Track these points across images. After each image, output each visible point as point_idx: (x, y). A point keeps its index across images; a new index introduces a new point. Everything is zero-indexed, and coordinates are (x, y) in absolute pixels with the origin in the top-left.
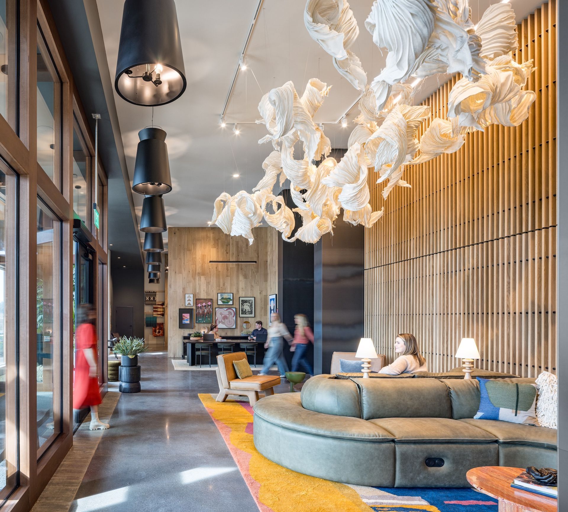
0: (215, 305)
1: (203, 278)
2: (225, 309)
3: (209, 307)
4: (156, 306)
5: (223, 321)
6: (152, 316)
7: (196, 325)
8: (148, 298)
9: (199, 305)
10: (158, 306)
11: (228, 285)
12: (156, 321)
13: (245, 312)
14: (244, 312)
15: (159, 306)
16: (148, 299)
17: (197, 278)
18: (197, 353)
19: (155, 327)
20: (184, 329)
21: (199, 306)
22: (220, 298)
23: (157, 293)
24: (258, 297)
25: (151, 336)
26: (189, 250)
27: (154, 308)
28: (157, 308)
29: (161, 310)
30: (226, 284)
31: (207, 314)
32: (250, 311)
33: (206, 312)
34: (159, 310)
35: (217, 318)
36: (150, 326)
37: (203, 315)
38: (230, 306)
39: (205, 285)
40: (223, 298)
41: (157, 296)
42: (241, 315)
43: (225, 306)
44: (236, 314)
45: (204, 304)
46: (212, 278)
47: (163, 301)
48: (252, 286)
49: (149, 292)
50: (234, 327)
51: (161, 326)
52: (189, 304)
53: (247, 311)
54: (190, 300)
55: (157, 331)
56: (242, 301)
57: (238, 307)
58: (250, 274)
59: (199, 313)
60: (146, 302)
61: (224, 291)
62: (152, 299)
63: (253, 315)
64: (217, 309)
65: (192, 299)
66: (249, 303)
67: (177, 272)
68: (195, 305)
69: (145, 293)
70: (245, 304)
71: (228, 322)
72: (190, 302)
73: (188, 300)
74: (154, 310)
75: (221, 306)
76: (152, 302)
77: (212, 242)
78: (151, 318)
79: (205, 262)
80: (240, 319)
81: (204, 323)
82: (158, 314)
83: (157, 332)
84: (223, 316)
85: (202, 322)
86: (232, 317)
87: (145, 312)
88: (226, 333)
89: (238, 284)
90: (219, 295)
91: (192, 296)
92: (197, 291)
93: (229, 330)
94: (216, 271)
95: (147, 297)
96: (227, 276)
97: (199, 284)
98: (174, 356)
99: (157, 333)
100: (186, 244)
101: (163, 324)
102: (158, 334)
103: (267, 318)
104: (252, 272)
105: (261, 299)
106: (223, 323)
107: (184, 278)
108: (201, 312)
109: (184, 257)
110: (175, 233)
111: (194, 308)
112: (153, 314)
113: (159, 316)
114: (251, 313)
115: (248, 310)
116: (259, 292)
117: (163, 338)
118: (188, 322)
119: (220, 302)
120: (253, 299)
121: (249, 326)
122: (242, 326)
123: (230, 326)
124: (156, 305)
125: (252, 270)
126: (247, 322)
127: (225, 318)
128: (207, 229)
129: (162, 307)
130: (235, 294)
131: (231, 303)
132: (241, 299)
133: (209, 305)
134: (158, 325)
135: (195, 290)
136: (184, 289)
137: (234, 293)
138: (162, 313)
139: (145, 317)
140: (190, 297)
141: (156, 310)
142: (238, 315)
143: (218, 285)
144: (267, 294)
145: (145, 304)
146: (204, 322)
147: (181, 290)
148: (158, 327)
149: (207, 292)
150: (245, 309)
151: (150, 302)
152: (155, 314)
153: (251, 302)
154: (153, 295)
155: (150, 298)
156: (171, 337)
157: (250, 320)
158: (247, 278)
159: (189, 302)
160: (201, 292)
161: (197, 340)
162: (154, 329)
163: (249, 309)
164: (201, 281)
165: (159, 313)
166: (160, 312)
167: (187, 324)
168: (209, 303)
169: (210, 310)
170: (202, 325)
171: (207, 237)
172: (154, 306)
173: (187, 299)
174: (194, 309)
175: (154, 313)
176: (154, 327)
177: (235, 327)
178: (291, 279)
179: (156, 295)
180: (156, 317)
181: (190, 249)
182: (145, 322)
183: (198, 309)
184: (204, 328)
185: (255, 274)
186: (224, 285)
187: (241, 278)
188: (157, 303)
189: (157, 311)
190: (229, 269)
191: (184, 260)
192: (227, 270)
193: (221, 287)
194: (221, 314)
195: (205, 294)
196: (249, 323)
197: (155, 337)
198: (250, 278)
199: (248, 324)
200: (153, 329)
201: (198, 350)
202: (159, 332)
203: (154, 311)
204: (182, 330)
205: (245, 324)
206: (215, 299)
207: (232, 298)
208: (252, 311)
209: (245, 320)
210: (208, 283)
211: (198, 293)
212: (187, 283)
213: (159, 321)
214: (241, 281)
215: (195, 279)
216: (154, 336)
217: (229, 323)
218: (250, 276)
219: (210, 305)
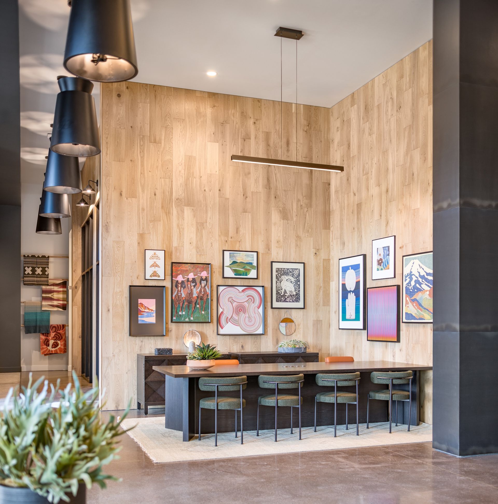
0: (217, 279)
1: (188, 212)
2: (241, 289)
3: (204, 283)
4: (48, 287)
5: (235, 317)
6: (39, 310)
7: (173, 326)
8: (29, 271)
9: (180, 278)
10: (52, 287)
11: (246, 232)
12: (48, 321)
13: (284, 296)
14: (281, 297)
15: (56, 288)
16: (31, 273)
17: (174, 211)
18: (206, 404)
19: (47, 334)
20: (141, 338)
21: (180, 281)
22: (228, 262)
23: (51, 260)
24: (311, 261)
25: (36, 354)
26: (156, 142)
27: (44, 292)
28: (51, 292)
29: (61, 296)
30: (242, 230)
31: (199, 301)
32: (295, 293)
33: (195, 295)
34: (56, 296)
35: (220, 310)
36: (35, 332)
37: (190, 302)
38: (251, 283)
39: (194, 229)
40: (234, 262)
41: (51, 265)
42: (276, 304)
43: (239, 282)
44: (264, 300)
45: (191, 276)
46: (209, 215)
47: (64, 277)
48: (298, 237)
49: (33, 256)
50: (260, 331)
51: (61, 332)
52: (155, 274)
53: (288, 294)
54: (157, 266)
55: (51, 342)
56: (277, 271)
57: (268, 285)
58: (295, 209)
59: (179, 297)
60: (25, 279)
61: (238, 245)
62: (39, 271)
63: (300, 304)
64: (221, 289)
65: (161, 263)
66: (293, 275)
67: (124, 194)
68: (169, 278)
69: (22, 258)
70: (284, 278)
71: (247, 319)
72: (156, 269)
73: (152, 266)
74: (44, 295)
75: (230, 282)
76: (38, 279)
77: (210, 128)
78: (36, 313)
79: (193, 173)
80: (273, 313)
81: (190, 322)
82: (53, 306)
83: (51, 345)
84: (235, 304)
85: (187, 320)
86: (257, 308)
87: (22, 300)
88: (242, 347)
89: (268, 231)
90: (227, 254)
91: (161, 254)
92: (175, 244)
93: (249, 339)
94: (220, 197)
95: (26, 268)
96: (245, 211)
97: (178, 226)
98: (116, 407)
99: (50, 348)
100: (147, 127)
101: (64, 327)
102: (54, 349)
103: (329, 312)
104: (297, 204)
105: (317, 268)
106: (236, 323)
107: (143, 209)
108: (183, 295)
109: (142, 157)
110: (119, 96)
111: (168, 284)
112: (42, 306)
113: (56, 309)
114: (297, 300)
115: (291, 291)
116: (313, 251)
117: (65, 359)
118: (152, 320)
119: (229, 273)
120: (301, 266)
121: (293, 330)
122: (277, 330)
123: (251, 330)
124: (48, 285)
125: (299, 201)
126: (287, 321)
127: (240, 309)
128: (198, 94)
129: (61, 289)
130: (263, 254)
131: (253, 274)
132: (275, 266)
133: (204, 278)
134: (54, 329)
135: (170, 238)
136: (142, 236)
137: (261, 252)
138: (61, 302)
139: (22, 313)
140: (158, 258)
141: (50, 295)
142: (269, 304)
143: (225, 232)
144: (329, 256)
145: (22, 284)
146: (192, 319)
147: (135, 239)
148: (53, 334)
149: (197, 248)
150: (283, 291)
151: (35, 279)
152: (46, 306)
153: (296, 273)
154: (41, 263)
155: (34, 270)
156: (108, 358)
157: (294, 315)
158: (287, 219)
159: (153, 269)
160: (183, 246)
161: (205, 369)
162: (43, 337)
163: (293, 289)
164: (183, 219)
165: (55, 303)
166: (58, 300)
167: (150, 325)
168: (204, 274)
169: (205, 291)
170: (187, 327)
171: (199, 114)
172: (44, 287)
173: (149, 262)
174: (168, 288)
175: (44, 303)
176: (43, 334)
177: (261, 333)
178: (477, 202)
179: (47, 263)
180: (49, 312)
181: (157, 139)
182: (22, 322)
183: (177, 286)
184: (193, 334)
185: (306, 209)
186: (237, 231)
187: (275, 217)
188: (51, 282)
189: (51, 299)
190: (249, 194)
191: (142, 165)
192: (245, 196)
193: (231, 234)
194: (231, 301)
195: (194, 251)
196: (291, 321)
197: (45, 355)
198: (295, 219)
199: (289, 324)
200: (40, 338)
201: (209, 395)
202: (55, 345)
203: (44, 299)
204: (138, 340)
205: (284, 324)
206: (216, 263)
207: (255, 264)
208: (298, 295)
209: (284, 315)
210: (201, 226)
211: (176, 248)
212: (151, 221)
213: (55, 320)
214: (275, 224)
215: (168, 213)
216: (43, 353)
217: (249, 324)
218: (294, 214)
219: (206, 279)
